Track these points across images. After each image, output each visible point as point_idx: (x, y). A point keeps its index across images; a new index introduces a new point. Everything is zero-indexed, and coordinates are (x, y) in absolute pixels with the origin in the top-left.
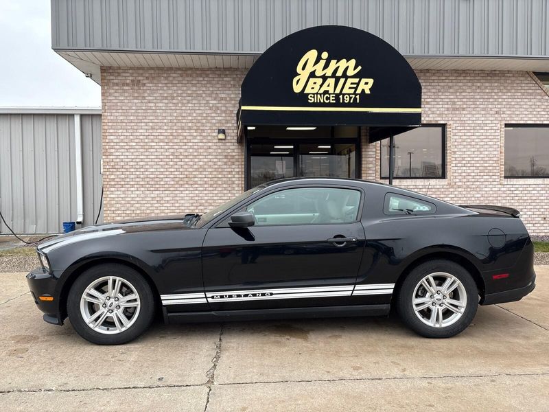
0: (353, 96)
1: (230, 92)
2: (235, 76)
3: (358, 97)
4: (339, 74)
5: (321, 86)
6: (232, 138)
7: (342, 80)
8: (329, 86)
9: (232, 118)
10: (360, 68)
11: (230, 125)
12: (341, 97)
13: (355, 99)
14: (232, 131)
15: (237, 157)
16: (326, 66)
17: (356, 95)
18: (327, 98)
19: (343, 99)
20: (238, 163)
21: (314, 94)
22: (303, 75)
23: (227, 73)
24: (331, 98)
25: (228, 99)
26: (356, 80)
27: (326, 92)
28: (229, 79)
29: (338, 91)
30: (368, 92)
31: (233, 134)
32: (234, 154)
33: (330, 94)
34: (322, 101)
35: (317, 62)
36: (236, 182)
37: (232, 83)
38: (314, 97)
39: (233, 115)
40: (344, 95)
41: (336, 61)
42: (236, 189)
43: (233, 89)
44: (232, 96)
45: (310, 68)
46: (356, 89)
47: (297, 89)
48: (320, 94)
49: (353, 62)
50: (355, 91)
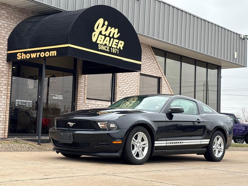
0: (116, 49)
1: (4, 22)
2: (8, 11)
3: (118, 50)
4: (111, 36)
5: (104, 40)
6: (3, 57)
7: (112, 39)
8: (107, 41)
9: (4, 42)
10: (119, 34)
11: (3, 47)
12: (111, 49)
13: (117, 51)
14: (3, 52)
15: (5, 72)
16: (106, 30)
17: (117, 49)
18: (106, 48)
19: (112, 51)
20: (5, 77)
21: (101, 44)
22: (97, 32)
23: (4, 7)
24: (108, 49)
25: (3, 27)
26: (117, 41)
27: (106, 45)
28: (4, 12)
29: (110, 45)
30: (122, 49)
31: (4, 54)
32: (3, 69)
33: (107, 46)
34: (104, 50)
35: (103, 26)
36: (4, 92)
37: (6, 15)
38: (101, 46)
39: (5, 40)
40: (113, 48)
41: (110, 28)
42: (3, 97)
43: (5, 20)
44: (6, 25)
45: (100, 29)
46: (117, 45)
47: (94, 40)
48: (103, 45)
49: (117, 30)
50: (117, 47)
